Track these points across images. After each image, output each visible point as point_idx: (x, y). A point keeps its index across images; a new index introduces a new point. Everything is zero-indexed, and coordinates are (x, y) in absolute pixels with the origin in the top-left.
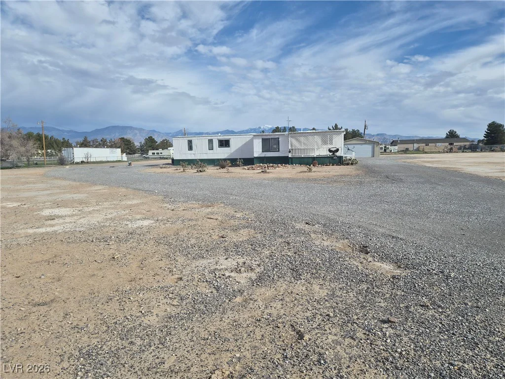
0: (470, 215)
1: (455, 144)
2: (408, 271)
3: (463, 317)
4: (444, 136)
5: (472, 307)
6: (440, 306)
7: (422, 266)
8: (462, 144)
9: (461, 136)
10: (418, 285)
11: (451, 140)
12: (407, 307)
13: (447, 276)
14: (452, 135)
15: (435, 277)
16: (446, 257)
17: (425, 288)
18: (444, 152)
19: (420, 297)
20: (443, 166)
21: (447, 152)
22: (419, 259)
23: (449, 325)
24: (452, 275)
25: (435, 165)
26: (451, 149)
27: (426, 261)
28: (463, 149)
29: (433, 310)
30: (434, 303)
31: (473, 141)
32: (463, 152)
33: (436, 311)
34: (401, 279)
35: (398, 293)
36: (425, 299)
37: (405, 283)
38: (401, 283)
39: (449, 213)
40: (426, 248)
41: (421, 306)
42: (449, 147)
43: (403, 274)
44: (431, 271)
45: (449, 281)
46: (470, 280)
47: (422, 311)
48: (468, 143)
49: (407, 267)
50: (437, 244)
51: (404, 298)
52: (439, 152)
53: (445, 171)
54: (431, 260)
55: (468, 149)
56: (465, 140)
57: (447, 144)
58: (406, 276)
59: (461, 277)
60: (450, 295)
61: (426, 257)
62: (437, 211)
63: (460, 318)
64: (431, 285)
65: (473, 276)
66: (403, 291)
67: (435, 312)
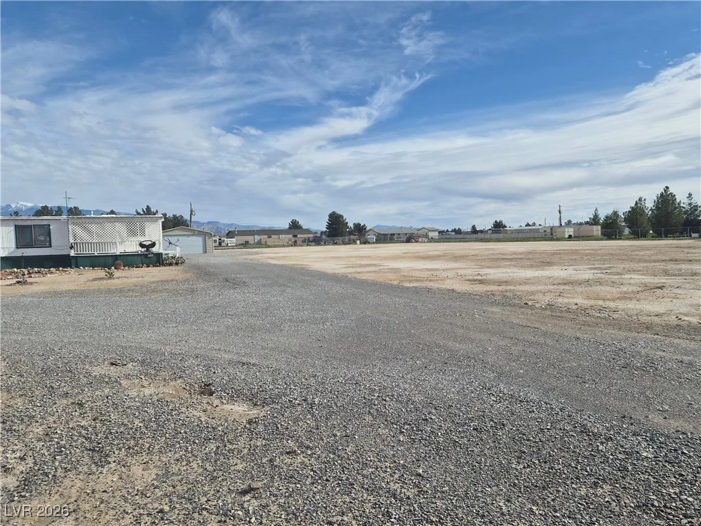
0: (324, 321)
1: (299, 236)
2: (267, 408)
3: (334, 454)
4: (287, 227)
5: (341, 437)
6: (308, 447)
7: (283, 398)
8: (306, 236)
9: (304, 227)
10: (281, 425)
11: (295, 232)
12: (271, 461)
13: (311, 404)
14: (295, 226)
15: (299, 408)
16: (307, 379)
17: (289, 427)
18: (288, 246)
19: (285, 442)
20: (290, 263)
21: (292, 246)
22: (278, 388)
23: (320, 469)
24: (317, 401)
25: (281, 262)
26: (296, 242)
27: (286, 389)
28: (308, 242)
29: (302, 455)
30: (301, 445)
31: (316, 233)
32: (308, 245)
33: (304, 455)
34: (260, 422)
35: (258, 444)
36: (290, 443)
37: (265, 426)
38: (261, 428)
39: (303, 321)
40: (284, 372)
41: (288, 453)
42: (293, 239)
43: (262, 415)
44: (294, 401)
45: (314, 410)
46: (335, 403)
47: (290, 460)
48: (312, 235)
49: (265, 403)
50: (296, 364)
51: (266, 448)
52: (283, 246)
53: (292, 269)
54: (292, 387)
55: (312, 242)
56: (308, 231)
57: (291, 236)
58: (264, 416)
59: (325, 401)
60: (318, 429)
61: (286, 384)
62: (290, 320)
63: (332, 456)
64: (296, 421)
65: (337, 397)
66: (264, 439)
67: (304, 457)
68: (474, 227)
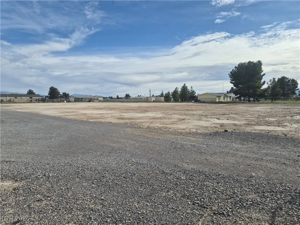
0: (51, 138)
1: (33, 98)
2: (23, 182)
3: (62, 197)
4: (26, 93)
5: (65, 189)
6: (48, 197)
7: (32, 176)
8: (37, 98)
9: (36, 94)
10: (33, 188)
11: (31, 95)
12: (28, 206)
13: (48, 177)
14: (31, 93)
15: (42, 180)
16: (44, 166)
17: (37, 189)
18: (27, 103)
19: (35, 196)
20: (29, 111)
21: (29, 103)
22: (29, 171)
23: (56, 205)
24: (51, 175)
25: (23, 111)
26: (31, 101)
27: (33, 171)
28: (38, 101)
29: (45, 201)
30: (44, 196)
31: (42, 97)
32: (38, 102)
33: (47, 200)
34: (20, 188)
35: (21, 199)
36: (39, 196)
37: (24, 190)
38: (21, 191)
39: (39, 139)
40: (31, 164)
41: (38, 201)
42: (30, 99)
43: (21, 185)
44: (38, 177)
45: (50, 179)
46: (61, 175)
47: (39, 204)
48: (40, 98)
49: (22, 179)
50: (37, 159)
51: (25, 201)
52: (24, 103)
53: (31, 114)
54: (37, 170)
55: (41, 101)
56: (38, 96)
57: (29, 98)
58: (23, 186)
59: (55, 175)
60: (53, 187)
61: (33, 169)
62: (32, 139)
63: (61, 199)
64: (40, 186)
65: (61, 172)
66: (23, 196)
67: (46, 201)
68: (118, 96)
